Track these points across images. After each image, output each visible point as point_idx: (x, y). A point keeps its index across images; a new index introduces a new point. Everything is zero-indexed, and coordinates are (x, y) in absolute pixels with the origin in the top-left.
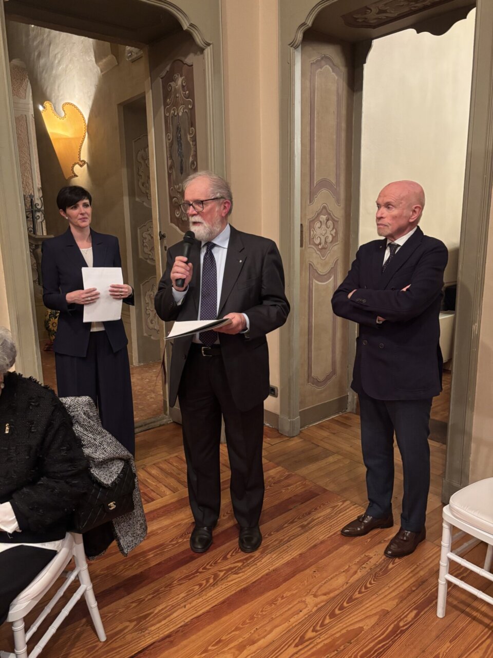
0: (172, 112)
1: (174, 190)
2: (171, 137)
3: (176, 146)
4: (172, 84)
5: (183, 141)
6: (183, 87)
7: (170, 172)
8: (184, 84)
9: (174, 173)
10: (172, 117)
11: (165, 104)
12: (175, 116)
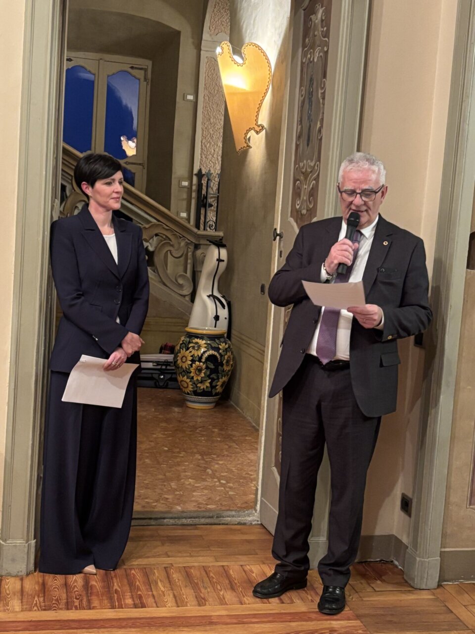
0: (309, 56)
1: (298, 169)
2: (303, 92)
3: (307, 106)
4: (313, 17)
5: (314, 99)
6: (322, 21)
7: (298, 143)
8: (323, 18)
9: (301, 145)
10: (308, 64)
11: (304, 46)
12: (311, 62)
